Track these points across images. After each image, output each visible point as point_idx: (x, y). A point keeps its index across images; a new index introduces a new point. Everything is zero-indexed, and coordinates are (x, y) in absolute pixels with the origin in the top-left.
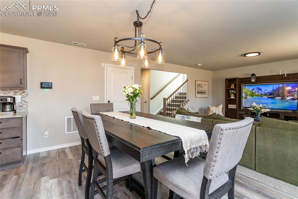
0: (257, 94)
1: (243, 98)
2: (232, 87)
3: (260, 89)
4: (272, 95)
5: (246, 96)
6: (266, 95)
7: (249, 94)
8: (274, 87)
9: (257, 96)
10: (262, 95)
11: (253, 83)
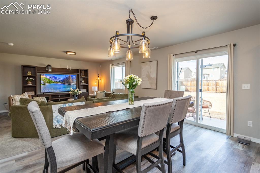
0: (53, 81)
1: (41, 84)
2: (28, 74)
3: (56, 78)
4: (64, 82)
5: (44, 83)
6: (59, 82)
7: (47, 82)
8: (65, 77)
9: (54, 83)
10: (57, 82)
11: (50, 72)
